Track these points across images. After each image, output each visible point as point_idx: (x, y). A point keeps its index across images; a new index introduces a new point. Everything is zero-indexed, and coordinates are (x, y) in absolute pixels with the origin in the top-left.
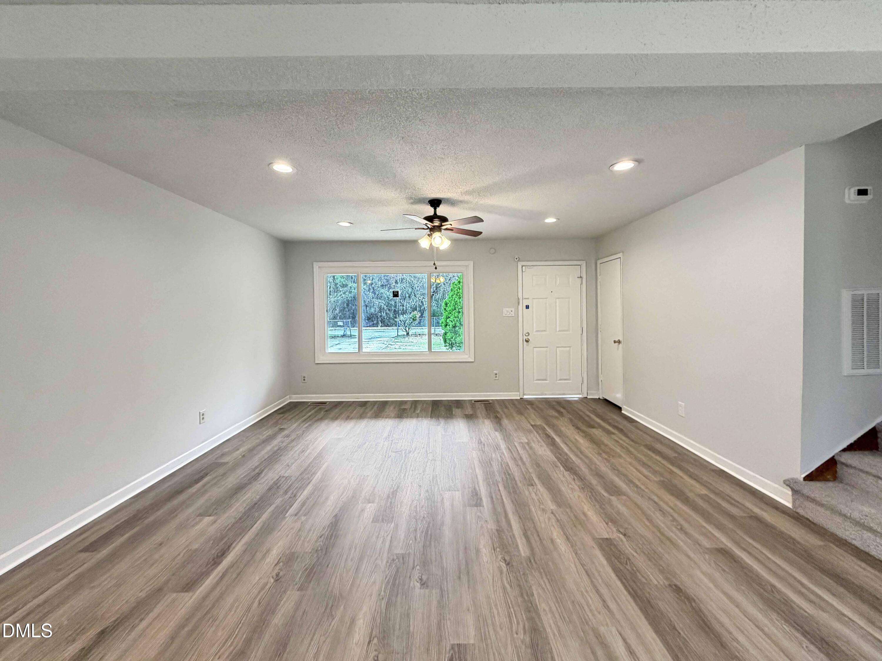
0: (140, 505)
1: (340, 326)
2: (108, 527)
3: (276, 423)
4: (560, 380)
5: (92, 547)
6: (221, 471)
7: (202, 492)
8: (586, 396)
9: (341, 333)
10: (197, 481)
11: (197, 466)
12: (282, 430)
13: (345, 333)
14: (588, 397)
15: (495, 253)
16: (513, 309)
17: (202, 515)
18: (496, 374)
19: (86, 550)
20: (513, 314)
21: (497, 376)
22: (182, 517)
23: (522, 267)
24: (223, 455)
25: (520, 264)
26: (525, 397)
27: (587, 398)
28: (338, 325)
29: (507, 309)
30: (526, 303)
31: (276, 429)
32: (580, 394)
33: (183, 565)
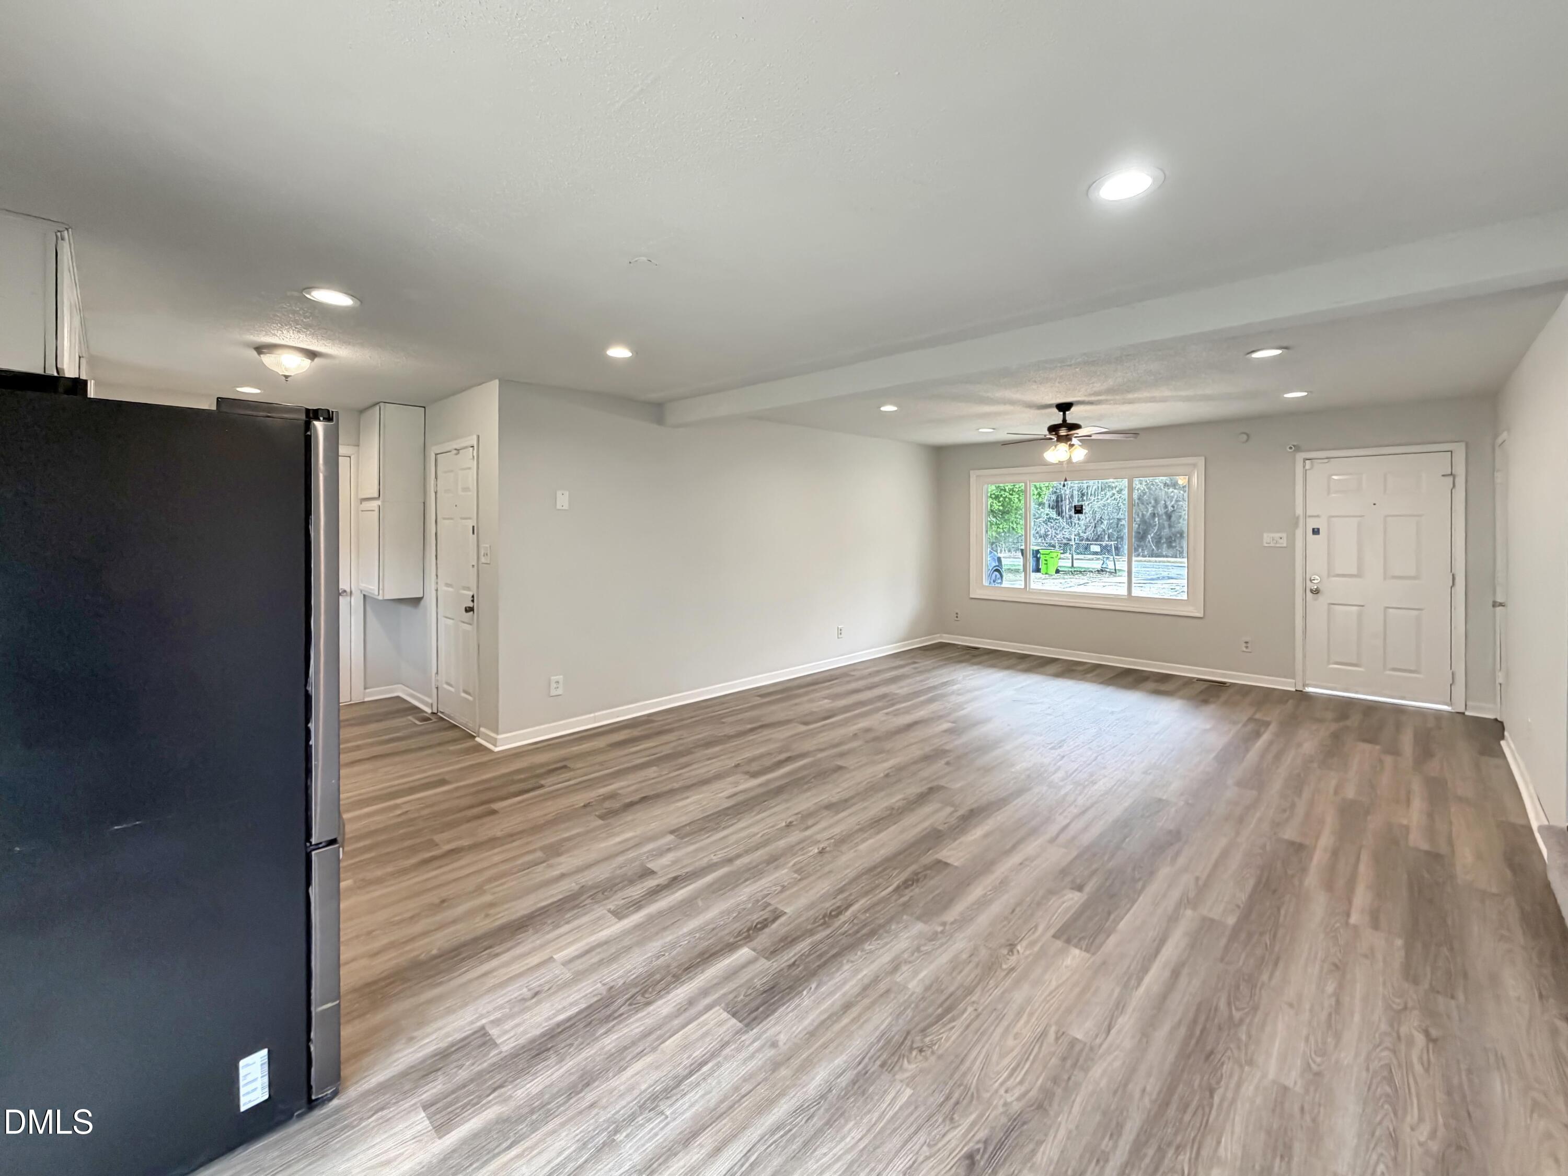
0: (789, 685)
1: (1096, 553)
2: (771, 690)
3: (913, 657)
4: (1394, 669)
5: (761, 696)
6: (848, 679)
7: (828, 688)
8: (1462, 710)
9: (1097, 565)
10: (829, 681)
11: (832, 673)
12: (915, 663)
13: (1104, 566)
14: (1467, 713)
15: (1247, 440)
16: (1284, 535)
17: (825, 698)
18: (1246, 643)
19: (759, 696)
20: (1284, 543)
21: (1249, 645)
22: (812, 696)
23: (1304, 462)
24: (854, 670)
25: (1300, 456)
26: (1309, 689)
27: (1463, 713)
28: (1092, 550)
29: (1272, 535)
30: (1312, 524)
31: (910, 661)
32: (1446, 704)
33: (806, 715)
